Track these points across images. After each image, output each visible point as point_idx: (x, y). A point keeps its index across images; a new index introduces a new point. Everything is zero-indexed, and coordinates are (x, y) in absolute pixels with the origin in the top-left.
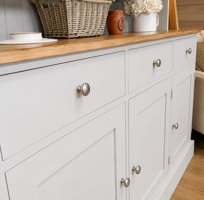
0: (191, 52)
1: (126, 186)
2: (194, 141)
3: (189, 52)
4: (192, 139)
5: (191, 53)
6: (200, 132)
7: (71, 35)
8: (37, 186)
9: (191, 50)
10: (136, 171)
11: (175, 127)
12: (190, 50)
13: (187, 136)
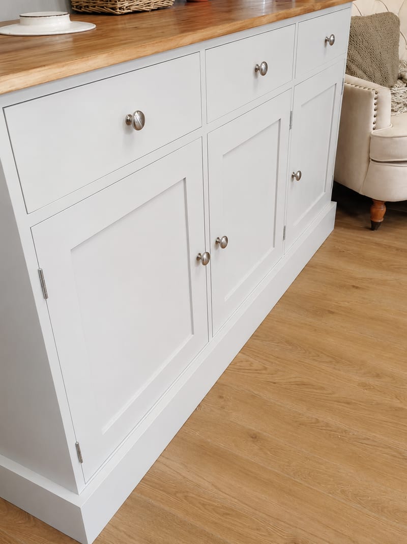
0: (334, 40)
1: (204, 264)
2: (335, 203)
3: (329, 41)
4: (333, 200)
5: (333, 43)
6: (350, 187)
7: (120, 8)
8: (71, 250)
9: (334, 37)
10: (221, 244)
11: (296, 177)
12: (332, 38)
13: (323, 193)
